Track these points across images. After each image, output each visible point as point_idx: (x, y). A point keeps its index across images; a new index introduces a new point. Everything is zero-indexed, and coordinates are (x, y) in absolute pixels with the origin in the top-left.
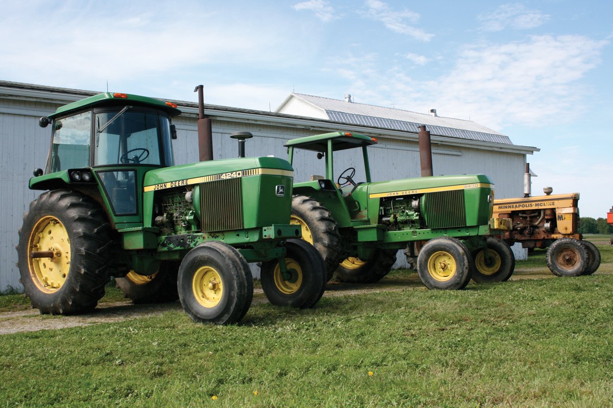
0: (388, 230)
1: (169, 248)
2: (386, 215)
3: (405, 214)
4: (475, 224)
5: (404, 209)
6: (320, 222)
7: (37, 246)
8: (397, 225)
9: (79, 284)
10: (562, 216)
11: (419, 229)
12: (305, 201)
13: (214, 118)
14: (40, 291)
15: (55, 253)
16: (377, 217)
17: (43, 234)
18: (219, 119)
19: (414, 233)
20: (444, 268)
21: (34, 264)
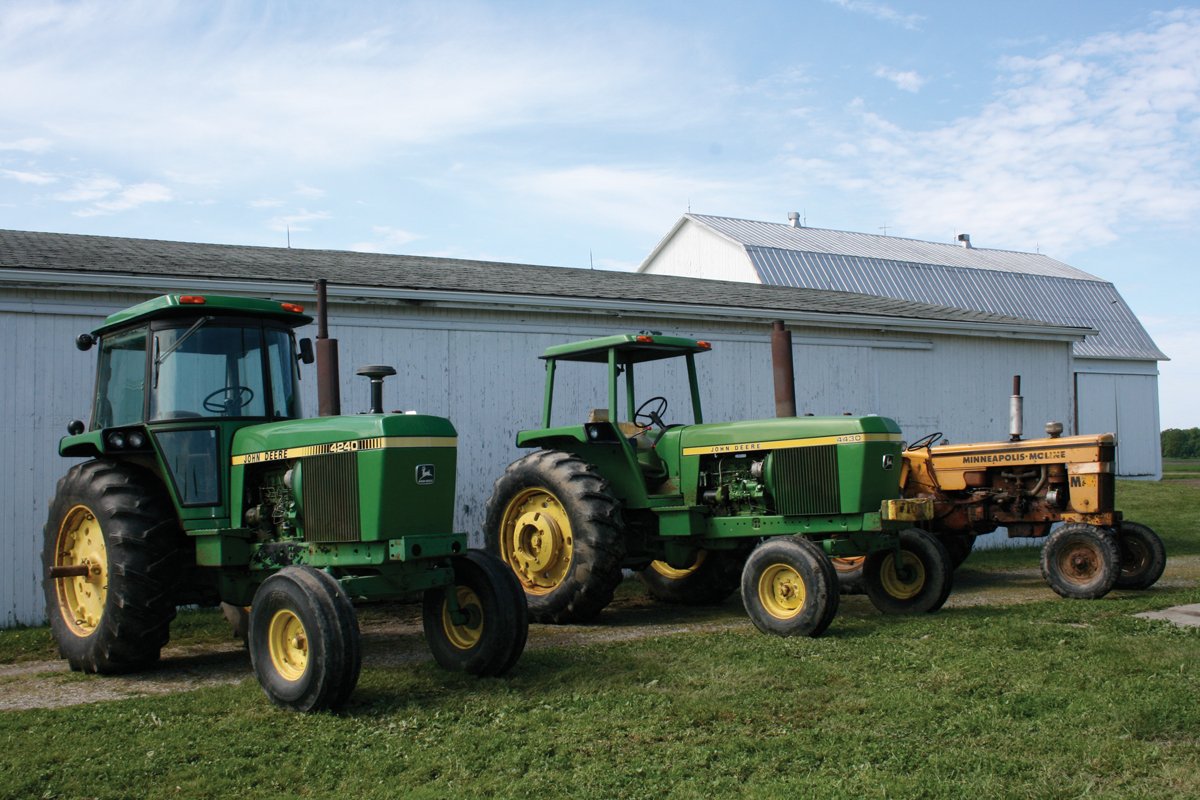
0: (715, 516)
1: (265, 565)
2: (712, 487)
3: (741, 486)
4: (856, 510)
5: (740, 476)
6: (584, 502)
7: (69, 554)
8: (731, 506)
9: (119, 624)
10: (1078, 478)
11: (765, 514)
12: (560, 463)
13: (432, 305)
14: (70, 632)
15: (90, 568)
16: (696, 491)
17: (78, 535)
18: (439, 305)
19: (756, 521)
20: (788, 593)
21: (65, 585)
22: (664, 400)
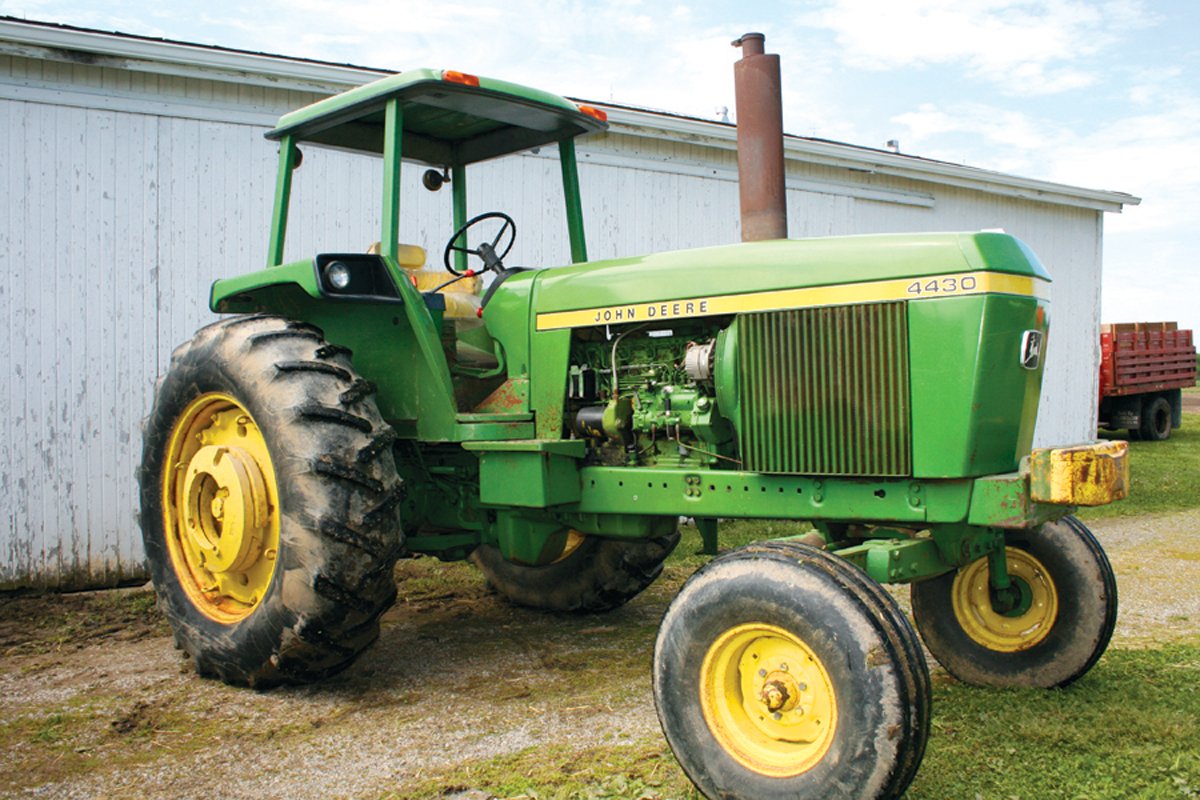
0: (600, 463)
2: (593, 399)
3: (660, 398)
4: (958, 473)
5: (658, 377)
6: (302, 429)
8: (634, 444)
11: (713, 467)
12: (259, 341)
16: (561, 407)
18: (133, 66)
19: (693, 481)
22: (509, 220)
